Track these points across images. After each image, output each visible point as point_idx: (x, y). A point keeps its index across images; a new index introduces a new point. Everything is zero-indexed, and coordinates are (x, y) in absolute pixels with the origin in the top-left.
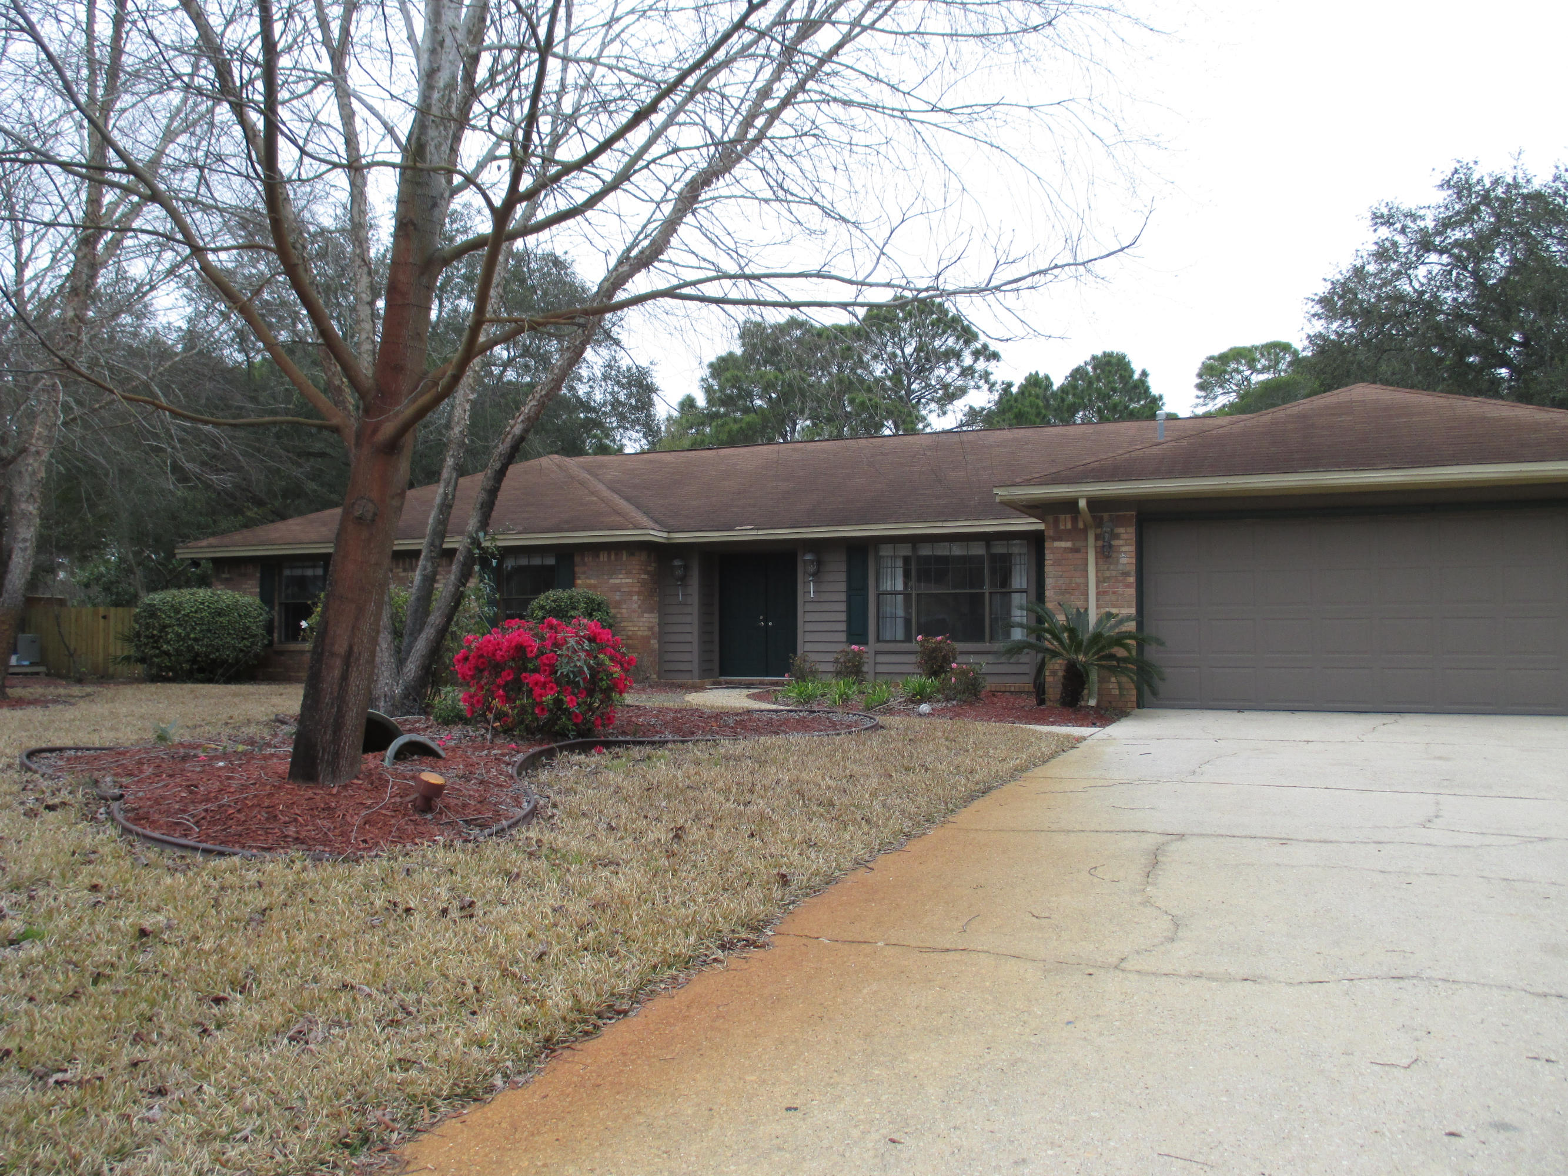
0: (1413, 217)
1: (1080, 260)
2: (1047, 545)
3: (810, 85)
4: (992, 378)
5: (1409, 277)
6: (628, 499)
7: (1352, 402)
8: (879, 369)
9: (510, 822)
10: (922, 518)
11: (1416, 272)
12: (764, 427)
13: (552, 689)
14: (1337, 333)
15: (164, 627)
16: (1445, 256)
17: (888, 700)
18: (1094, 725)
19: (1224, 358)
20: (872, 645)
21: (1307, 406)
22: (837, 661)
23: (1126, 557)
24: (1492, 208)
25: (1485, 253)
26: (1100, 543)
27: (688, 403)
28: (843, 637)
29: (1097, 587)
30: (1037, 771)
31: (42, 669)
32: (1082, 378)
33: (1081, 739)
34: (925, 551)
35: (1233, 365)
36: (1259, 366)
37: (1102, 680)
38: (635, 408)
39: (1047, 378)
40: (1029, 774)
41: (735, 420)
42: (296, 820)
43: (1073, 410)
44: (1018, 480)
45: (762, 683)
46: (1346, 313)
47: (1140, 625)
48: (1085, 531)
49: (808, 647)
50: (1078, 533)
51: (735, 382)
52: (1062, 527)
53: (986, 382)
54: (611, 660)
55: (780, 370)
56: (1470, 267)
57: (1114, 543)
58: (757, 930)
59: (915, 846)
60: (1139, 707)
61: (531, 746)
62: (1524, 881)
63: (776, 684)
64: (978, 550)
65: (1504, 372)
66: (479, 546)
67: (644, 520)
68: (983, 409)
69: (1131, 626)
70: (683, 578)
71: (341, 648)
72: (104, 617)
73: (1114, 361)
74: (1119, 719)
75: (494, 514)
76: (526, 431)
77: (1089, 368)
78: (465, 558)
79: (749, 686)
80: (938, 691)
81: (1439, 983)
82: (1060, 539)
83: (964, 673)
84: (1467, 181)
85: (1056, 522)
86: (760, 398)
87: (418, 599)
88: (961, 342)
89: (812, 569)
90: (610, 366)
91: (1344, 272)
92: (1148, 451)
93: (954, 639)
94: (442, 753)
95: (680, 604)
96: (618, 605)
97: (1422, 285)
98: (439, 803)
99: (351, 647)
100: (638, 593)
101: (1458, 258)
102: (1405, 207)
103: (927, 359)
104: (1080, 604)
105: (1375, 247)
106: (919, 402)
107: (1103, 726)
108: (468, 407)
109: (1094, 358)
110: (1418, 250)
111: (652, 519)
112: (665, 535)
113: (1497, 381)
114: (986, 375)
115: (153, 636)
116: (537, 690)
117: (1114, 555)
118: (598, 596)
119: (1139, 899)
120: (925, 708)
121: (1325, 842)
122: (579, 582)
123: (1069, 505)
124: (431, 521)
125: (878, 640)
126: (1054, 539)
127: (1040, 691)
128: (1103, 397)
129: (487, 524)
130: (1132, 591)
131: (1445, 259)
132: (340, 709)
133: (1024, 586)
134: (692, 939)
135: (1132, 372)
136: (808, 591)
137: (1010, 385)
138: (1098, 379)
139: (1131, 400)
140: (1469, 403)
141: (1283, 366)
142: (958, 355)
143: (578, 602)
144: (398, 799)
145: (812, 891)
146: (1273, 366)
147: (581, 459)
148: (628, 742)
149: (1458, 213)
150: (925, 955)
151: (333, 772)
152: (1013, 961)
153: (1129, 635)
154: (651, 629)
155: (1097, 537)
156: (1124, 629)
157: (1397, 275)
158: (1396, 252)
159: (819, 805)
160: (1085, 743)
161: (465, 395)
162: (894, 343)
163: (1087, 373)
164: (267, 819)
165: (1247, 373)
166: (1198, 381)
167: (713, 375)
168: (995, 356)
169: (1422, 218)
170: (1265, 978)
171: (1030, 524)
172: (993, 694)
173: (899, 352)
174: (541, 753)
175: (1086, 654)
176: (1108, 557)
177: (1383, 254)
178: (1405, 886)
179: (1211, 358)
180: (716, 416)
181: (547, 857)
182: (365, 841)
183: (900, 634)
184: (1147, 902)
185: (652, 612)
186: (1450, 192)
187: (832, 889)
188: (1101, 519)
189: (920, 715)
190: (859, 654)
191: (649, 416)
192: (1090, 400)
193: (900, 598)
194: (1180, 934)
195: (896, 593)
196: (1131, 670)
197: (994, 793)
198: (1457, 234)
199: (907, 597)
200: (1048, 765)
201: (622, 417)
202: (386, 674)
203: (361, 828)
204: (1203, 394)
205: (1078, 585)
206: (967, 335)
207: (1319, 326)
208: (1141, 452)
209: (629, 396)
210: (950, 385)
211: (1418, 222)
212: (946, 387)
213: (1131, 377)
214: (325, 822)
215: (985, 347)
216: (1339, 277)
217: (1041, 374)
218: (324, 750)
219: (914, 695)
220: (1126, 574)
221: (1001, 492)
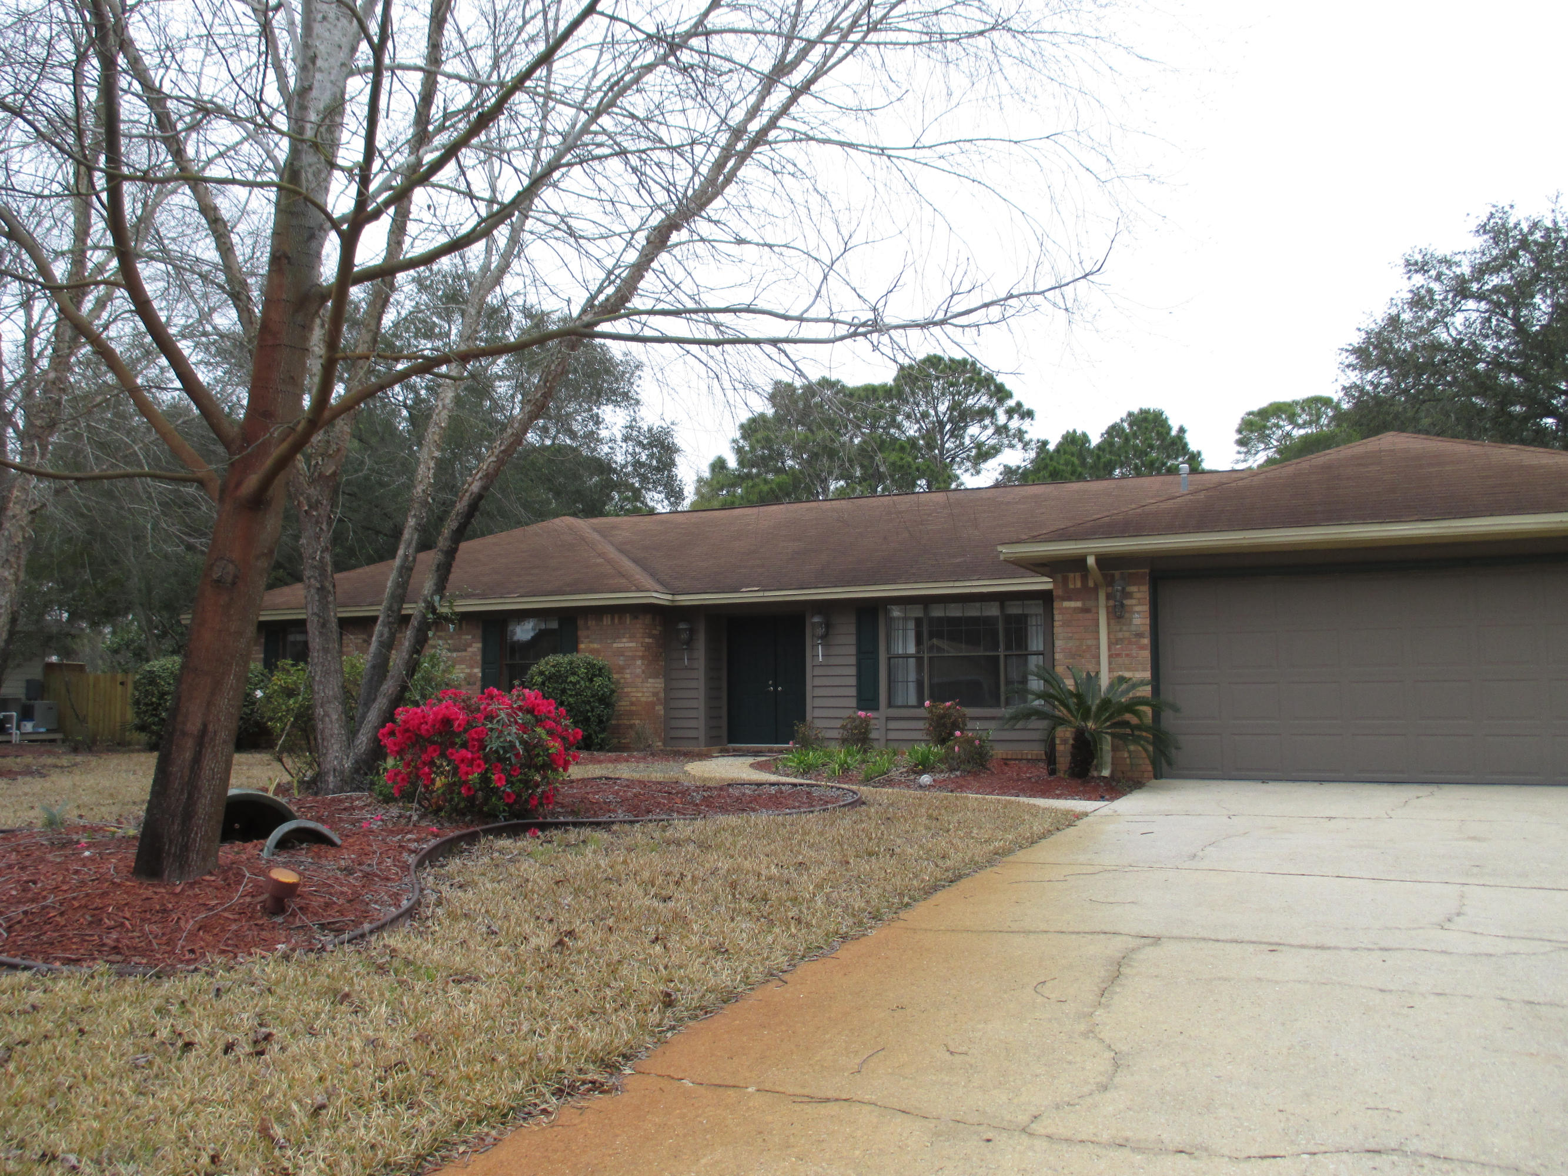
0: (1447, 262)
1: (1038, 289)
2: (1056, 604)
3: (783, 122)
4: (1027, 437)
5: (1446, 325)
6: (635, 561)
7: (1380, 451)
8: (912, 430)
9: (374, 925)
10: (933, 578)
11: (1453, 319)
12: (796, 487)
13: (479, 766)
14: (1372, 383)
15: (163, 695)
16: (1483, 303)
17: (889, 771)
18: (1102, 798)
19: (1264, 414)
20: (884, 711)
21: (1333, 457)
22: (843, 727)
23: (1140, 617)
24: (1532, 253)
25: (1524, 299)
26: (1111, 603)
27: (719, 465)
28: (853, 703)
29: (1109, 649)
30: (1021, 855)
31: (58, 736)
32: (1118, 436)
33: (1080, 816)
34: (937, 612)
35: (1274, 421)
36: (1300, 421)
37: (1115, 749)
38: (658, 469)
39: (1084, 435)
40: (1011, 858)
41: (766, 481)
42: (122, 925)
43: (1109, 468)
44: (1024, 537)
45: (771, 751)
46: (1382, 362)
47: (1156, 691)
48: (1096, 589)
49: (818, 713)
50: (1088, 592)
51: (768, 442)
52: (1071, 586)
53: (1020, 440)
54: (550, 733)
55: (812, 431)
56: (1510, 313)
57: (1127, 602)
58: (612, 1068)
59: (847, 952)
60: (1156, 777)
61: (457, 827)
62: (1551, 1004)
63: (781, 752)
64: (993, 610)
65: (1549, 421)
66: (434, 611)
67: (647, 581)
68: (1019, 467)
69: (1146, 691)
70: (689, 642)
71: (193, 726)
72: (122, 683)
73: (1151, 417)
74: (1131, 792)
75: (452, 577)
76: (485, 488)
77: (1126, 425)
78: (420, 623)
79: (756, 753)
80: (941, 761)
81: (1426, 1161)
82: (1070, 599)
83: (970, 741)
84: (1503, 225)
85: (1065, 581)
86: (793, 457)
87: (374, 667)
88: (994, 400)
89: (820, 631)
90: (631, 427)
91: (1379, 321)
92: (1163, 506)
93: (962, 704)
94: (338, 842)
95: (686, 668)
96: (621, 670)
97: (1460, 333)
98: (293, 905)
99: (205, 726)
100: (642, 658)
101: (1498, 304)
102: (1439, 253)
103: (962, 417)
104: (1091, 668)
105: (1410, 295)
106: (953, 459)
107: (1112, 799)
108: (432, 464)
109: (1130, 414)
110: (1455, 296)
111: (659, 581)
112: (669, 597)
113: (1542, 431)
114: (1020, 434)
115: (152, 703)
116: (463, 768)
117: (1127, 615)
118: (599, 661)
119: (1083, 1027)
120: (926, 779)
121: (1322, 948)
122: (582, 646)
123: (1077, 563)
124: (389, 584)
125: (890, 705)
126: (1064, 599)
127: (1051, 758)
128: (1141, 453)
129: (444, 588)
130: (1146, 654)
131: (1483, 305)
132: (190, 796)
133: (1041, 648)
134: (519, 1086)
135: (1170, 429)
136: (817, 654)
137: (1045, 443)
138: (1135, 436)
139: (1169, 457)
140: (1503, 450)
141: (1324, 421)
142: (992, 414)
143: (579, 667)
144: (248, 899)
145: (703, 1011)
146: (1315, 420)
147: (595, 521)
148: (567, 824)
149: (1495, 259)
150: (797, 1107)
151: (181, 867)
152: (899, 1118)
153: (1143, 701)
154: (655, 694)
155: (1108, 597)
156: (1138, 694)
157: (1433, 323)
158: (1432, 300)
159: (751, 900)
160: (1085, 819)
161: (430, 452)
162: (927, 403)
163: (1123, 430)
164: (90, 923)
165: (1289, 428)
166: (1237, 437)
167: (744, 437)
168: (1029, 414)
169: (1458, 264)
170: (1206, 1150)
171: (1042, 583)
172: (1005, 761)
173: (932, 412)
174: (460, 838)
175: (1096, 721)
176: (1120, 617)
177: (1419, 301)
178: (1405, 1011)
179: (1249, 414)
180: (749, 476)
181: (396, 971)
182: (192, 951)
183: (913, 700)
184: (1090, 1033)
185: (657, 677)
186: (1486, 237)
187: (728, 1010)
188: (1113, 576)
189: (921, 786)
190: (866, 721)
191: (671, 478)
192: (1127, 457)
193: (912, 661)
194: (1117, 1080)
195: (907, 657)
196: (1146, 739)
197: (964, 884)
198: (1493, 281)
199: (919, 660)
200: (1036, 846)
201: (644, 479)
202: (336, 747)
203: (192, 936)
204: (1243, 449)
205: (1089, 647)
206: (1001, 393)
207: (1353, 377)
208: (1153, 508)
209: (651, 456)
210: (983, 443)
211: (1454, 268)
212: (979, 446)
213: (1168, 433)
214: (154, 927)
215: (1019, 405)
216: (1373, 326)
217: (1079, 432)
218: (171, 842)
219: (916, 765)
220: (1140, 635)
221: (1004, 549)
